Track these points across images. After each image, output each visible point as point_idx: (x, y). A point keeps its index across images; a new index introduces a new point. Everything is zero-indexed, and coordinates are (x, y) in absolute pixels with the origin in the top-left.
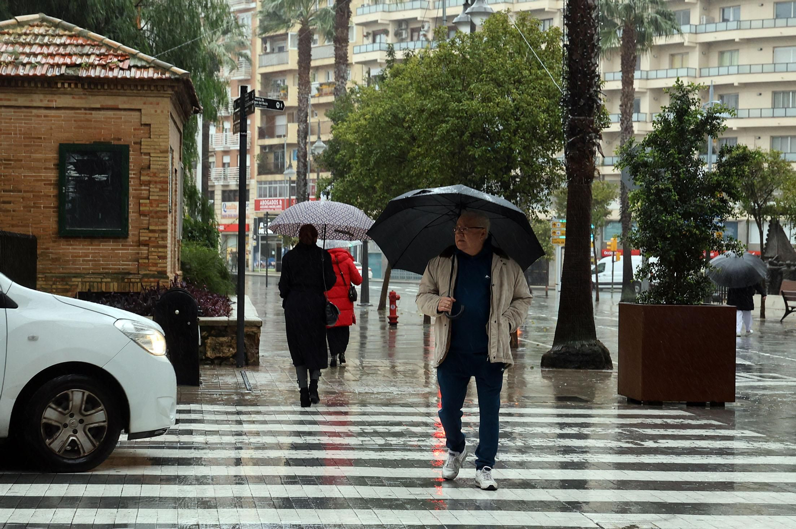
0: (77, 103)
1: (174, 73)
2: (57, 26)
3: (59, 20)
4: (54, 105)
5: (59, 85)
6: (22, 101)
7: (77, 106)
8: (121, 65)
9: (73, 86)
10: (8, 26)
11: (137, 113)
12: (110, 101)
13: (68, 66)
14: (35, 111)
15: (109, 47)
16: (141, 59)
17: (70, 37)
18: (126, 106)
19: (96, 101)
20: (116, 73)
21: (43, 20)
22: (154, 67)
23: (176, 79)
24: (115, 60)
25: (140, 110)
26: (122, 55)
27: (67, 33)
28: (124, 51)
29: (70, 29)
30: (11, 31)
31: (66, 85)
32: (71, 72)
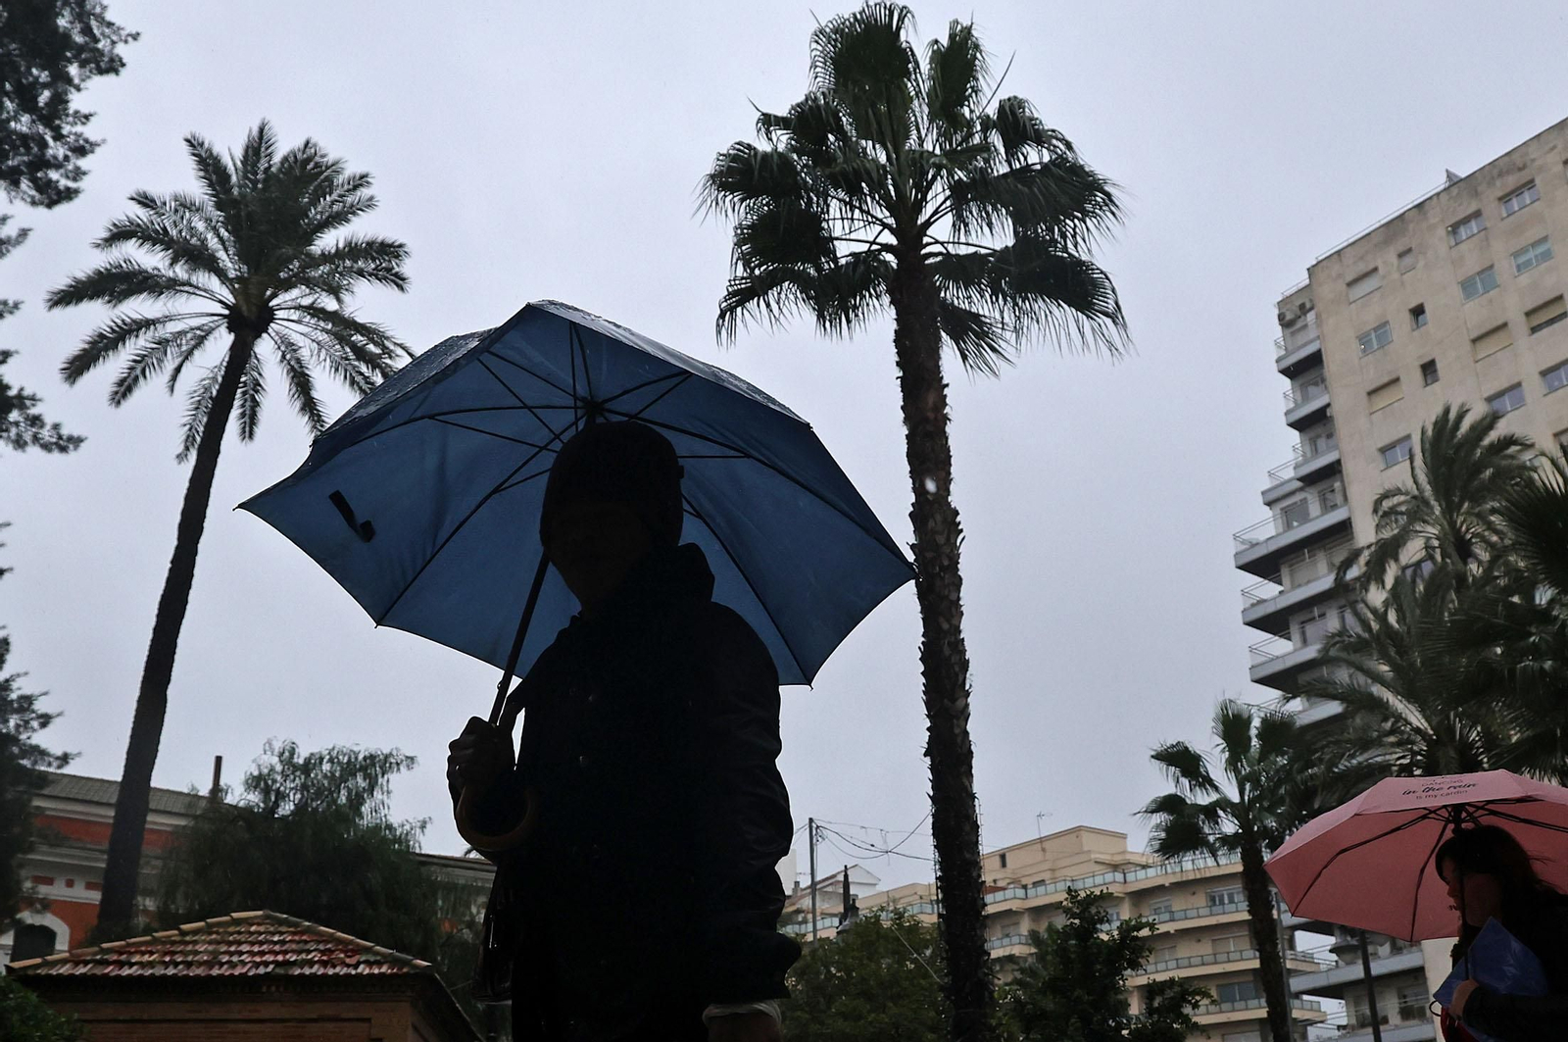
0: (284, 1012)
1: (416, 967)
2: (281, 922)
3: (285, 916)
4: (255, 1016)
5: (264, 989)
6: (215, 1012)
7: (287, 1016)
8: (348, 960)
9: (281, 989)
10: (219, 924)
11: (366, 1025)
12: (329, 1010)
13: (277, 964)
14: (231, 1026)
15: (340, 941)
16: (377, 953)
17: (294, 934)
18: (351, 1015)
19: (312, 1010)
20: (341, 971)
21: (267, 917)
22: (390, 962)
23: (416, 974)
24: (342, 955)
25: (369, 1020)
26: (352, 950)
27: (292, 929)
28: (358, 945)
29: (296, 925)
30: (221, 930)
31: (273, 989)
32: (280, 971)
